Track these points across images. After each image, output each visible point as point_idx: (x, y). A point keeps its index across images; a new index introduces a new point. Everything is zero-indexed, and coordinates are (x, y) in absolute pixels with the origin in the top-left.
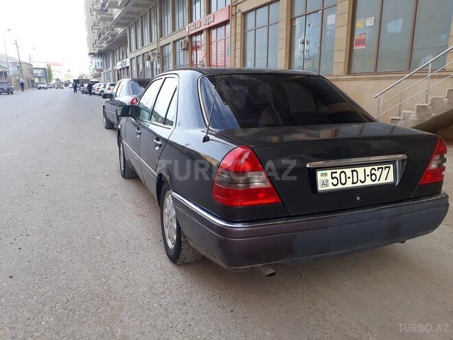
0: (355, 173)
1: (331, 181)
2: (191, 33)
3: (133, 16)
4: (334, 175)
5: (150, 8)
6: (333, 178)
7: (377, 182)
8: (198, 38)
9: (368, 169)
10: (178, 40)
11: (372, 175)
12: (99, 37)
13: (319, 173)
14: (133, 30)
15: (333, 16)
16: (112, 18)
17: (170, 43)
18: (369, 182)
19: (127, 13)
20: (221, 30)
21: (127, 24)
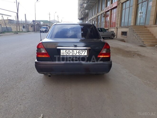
0: (73, 52)
1: (65, 53)
2: (106, 11)
3: (90, 6)
4: (66, 51)
5: (95, 3)
6: (66, 52)
7: (80, 55)
8: (108, 13)
9: (78, 51)
10: (102, 13)
11: (79, 52)
12: (81, 13)
13: (61, 51)
14: (90, 11)
15: (152, 2)
16: (84, 7)
17: (100, 15)
18: (78, 54)
19: (88, 5)
20: (115, 10)
21: (89, 9)
